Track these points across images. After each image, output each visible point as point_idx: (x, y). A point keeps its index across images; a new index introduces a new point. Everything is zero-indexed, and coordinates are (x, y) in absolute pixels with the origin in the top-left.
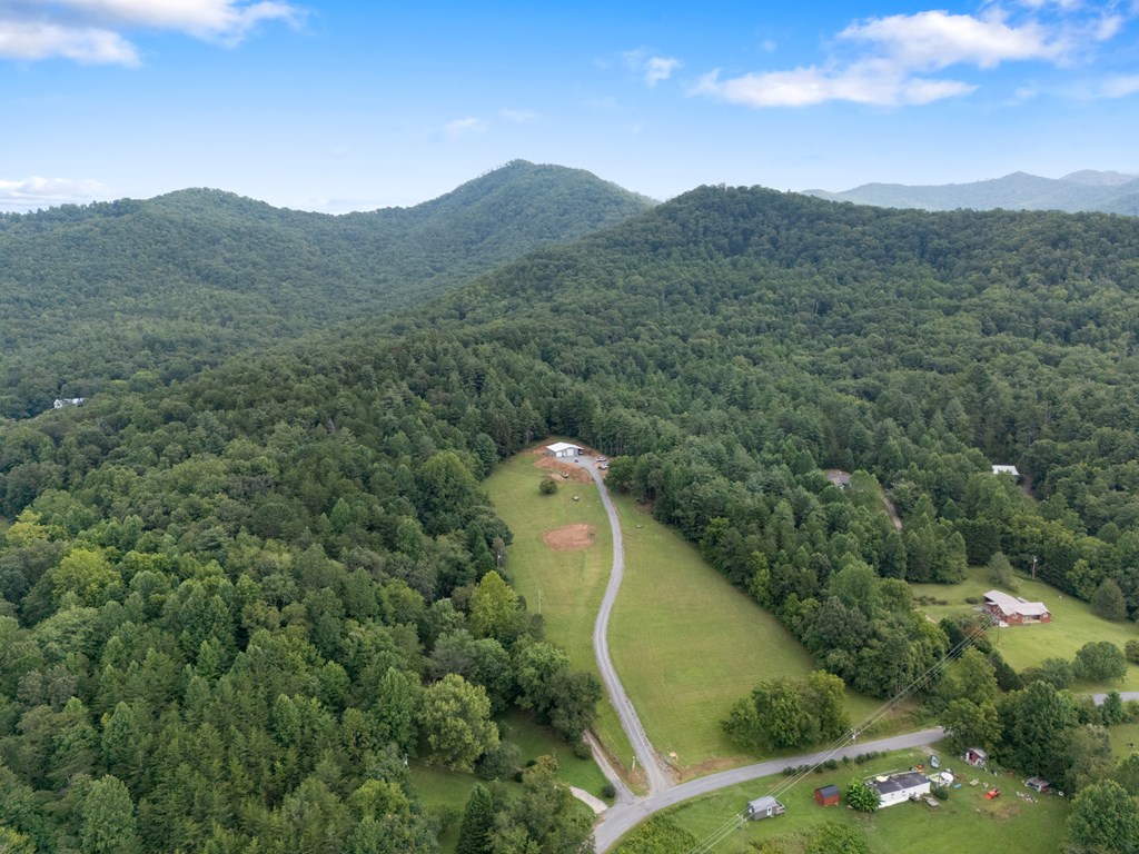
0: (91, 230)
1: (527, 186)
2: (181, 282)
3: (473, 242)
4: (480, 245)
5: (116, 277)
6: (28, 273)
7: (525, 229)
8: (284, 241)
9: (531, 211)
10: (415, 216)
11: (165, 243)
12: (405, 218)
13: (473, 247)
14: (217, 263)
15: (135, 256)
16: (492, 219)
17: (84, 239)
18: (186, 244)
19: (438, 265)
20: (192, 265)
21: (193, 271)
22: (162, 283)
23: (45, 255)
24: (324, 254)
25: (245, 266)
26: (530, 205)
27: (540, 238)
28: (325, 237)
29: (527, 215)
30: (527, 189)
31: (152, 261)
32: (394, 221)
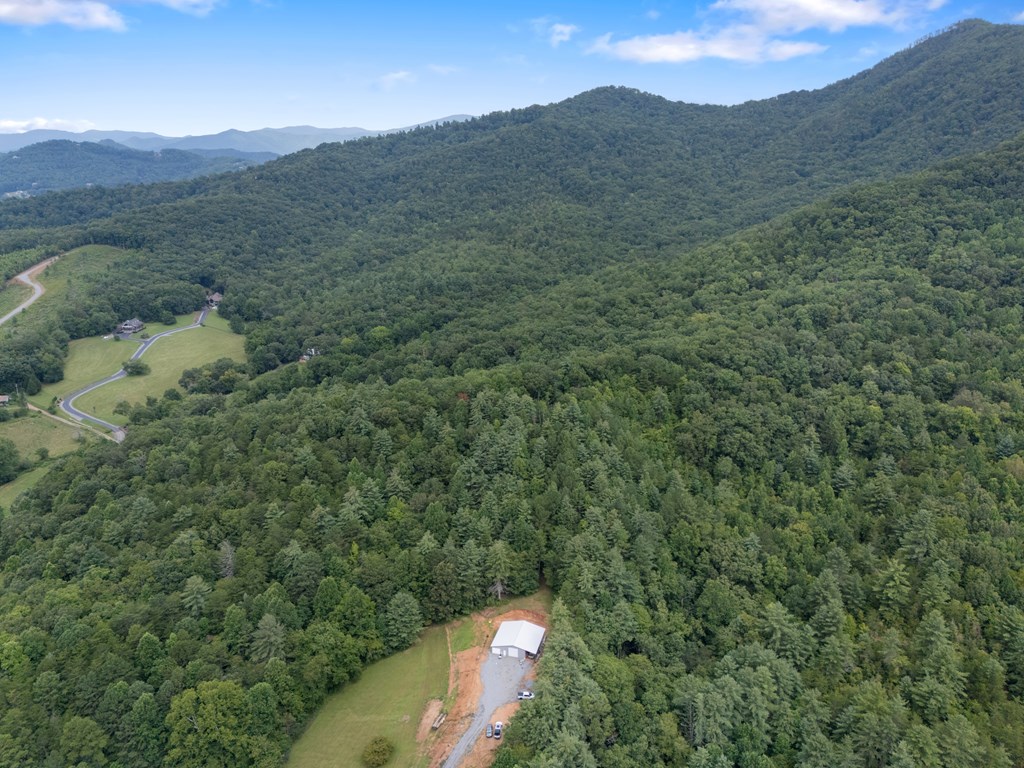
0: (492, 141)
1: (958, 58)
2: (544, 193)
3: (863, 137)
4: (869, 141)
5: (493, 189)
6: (431, 185)
7: (930, 121)
8: (655, 144)
9: (949, 95)
10: (820, 101)
11: (545, 151)
12: (805, 104)
13: (860, 144)
14: (581, 174)
15: (517, 166)
16: (899, 106)
17: (483, 150)
18: (563, 152)
19: (808, 168)
20: (559, 174)
21: (558, 181)
22: (527, 194)
23: (450, 167)
24: (694, 155)
25: (604, 175)
26: (952, 86)
27: (945, 134)
28: (702, 136)
29: (942, 101)
30: (957, 64)
31: (528, 171)
32: (792, 108)
